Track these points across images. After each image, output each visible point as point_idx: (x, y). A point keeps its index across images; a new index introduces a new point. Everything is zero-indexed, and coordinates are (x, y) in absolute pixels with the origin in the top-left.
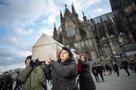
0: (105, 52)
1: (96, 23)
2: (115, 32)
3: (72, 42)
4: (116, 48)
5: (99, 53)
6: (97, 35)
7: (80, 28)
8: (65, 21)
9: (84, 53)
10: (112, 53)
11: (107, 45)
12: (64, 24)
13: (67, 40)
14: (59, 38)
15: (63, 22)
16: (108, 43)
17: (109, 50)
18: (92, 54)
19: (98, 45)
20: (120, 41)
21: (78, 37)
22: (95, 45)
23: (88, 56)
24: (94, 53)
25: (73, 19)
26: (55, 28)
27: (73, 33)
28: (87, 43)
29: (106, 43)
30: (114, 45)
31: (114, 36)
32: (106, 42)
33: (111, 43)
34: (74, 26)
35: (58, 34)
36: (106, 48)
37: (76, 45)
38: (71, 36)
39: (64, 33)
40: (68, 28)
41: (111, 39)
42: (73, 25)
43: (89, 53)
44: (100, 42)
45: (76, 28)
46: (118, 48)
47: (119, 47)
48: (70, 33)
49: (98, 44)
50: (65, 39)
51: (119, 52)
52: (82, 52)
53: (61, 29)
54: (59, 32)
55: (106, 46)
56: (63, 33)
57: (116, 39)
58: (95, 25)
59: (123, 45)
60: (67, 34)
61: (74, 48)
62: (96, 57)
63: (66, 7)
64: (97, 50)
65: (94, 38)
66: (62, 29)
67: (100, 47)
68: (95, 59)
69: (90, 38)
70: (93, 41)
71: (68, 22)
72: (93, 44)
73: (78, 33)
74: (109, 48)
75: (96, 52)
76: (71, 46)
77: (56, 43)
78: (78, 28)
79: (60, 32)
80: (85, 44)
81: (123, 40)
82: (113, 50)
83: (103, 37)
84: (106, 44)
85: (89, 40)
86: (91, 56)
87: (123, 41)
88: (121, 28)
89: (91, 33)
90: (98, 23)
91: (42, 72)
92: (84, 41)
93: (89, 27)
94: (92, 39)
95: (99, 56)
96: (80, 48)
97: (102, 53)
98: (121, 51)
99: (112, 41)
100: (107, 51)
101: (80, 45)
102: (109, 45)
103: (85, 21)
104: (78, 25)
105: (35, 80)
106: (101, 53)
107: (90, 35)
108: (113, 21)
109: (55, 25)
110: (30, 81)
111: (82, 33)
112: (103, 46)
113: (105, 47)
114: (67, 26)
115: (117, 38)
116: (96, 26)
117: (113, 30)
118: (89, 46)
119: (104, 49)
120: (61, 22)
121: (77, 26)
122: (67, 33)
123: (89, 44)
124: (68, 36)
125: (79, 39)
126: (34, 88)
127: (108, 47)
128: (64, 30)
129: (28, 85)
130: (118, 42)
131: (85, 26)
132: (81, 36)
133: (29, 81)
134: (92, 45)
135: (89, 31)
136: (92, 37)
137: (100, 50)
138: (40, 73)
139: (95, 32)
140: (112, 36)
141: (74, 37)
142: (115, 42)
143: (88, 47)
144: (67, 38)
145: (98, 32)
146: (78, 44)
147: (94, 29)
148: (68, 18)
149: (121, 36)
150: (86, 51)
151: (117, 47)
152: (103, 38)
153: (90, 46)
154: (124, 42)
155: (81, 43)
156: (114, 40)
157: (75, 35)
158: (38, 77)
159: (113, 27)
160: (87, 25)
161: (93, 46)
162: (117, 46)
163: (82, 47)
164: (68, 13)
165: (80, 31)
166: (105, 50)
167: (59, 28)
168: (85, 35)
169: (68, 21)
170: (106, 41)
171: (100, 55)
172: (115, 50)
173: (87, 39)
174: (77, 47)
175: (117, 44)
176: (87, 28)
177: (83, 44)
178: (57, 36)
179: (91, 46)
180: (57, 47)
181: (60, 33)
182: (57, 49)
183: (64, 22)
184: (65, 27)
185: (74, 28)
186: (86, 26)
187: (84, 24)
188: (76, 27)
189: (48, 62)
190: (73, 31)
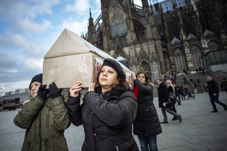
0: (174, 64)
1: (165, 11)
2: (197, 28)
3: (119, 44)
4: (195, 57)
5: (166, 65)
6: (165, 33)
7: (135, 20)
8: (108, 6)
9: (140, 64)
10: (187, 66)
11: (181, 52)
12: (107, 12)
13: (111, 41)
14: (98, 38)
15: (106, 7)
16: (182, 49)
17: (181, 61)
18: (154, 66)
19: (164, 52)
20: (203, 46)
21: (131, 37)
22: (159, 50)
23: (145, 70)
24: (156, 65)
25: (123, 3)
26: (91, 20)
27: (122, 28)
28: (146, 48)
29: (178, 48)
30: (192, 51)
31: (194, 37)
32: (179, 46)
33: (188, 48)
34: (125, 16)
35: (96, 29)
36: (178, 56)
37: (126, 50)
38: (118, 34)
39: (107, 28)
40: (114, 20)
41: (188, 41)
42: (123, 14)
43: (147, 64)
44: (169, 46)
45: (128, 20)
46: (198, 58)
47: (200, 55)
48: (117, 29)
49: (164, 49)
50: (107, 38)
51: (199, 64)
52: (137, 63)
53: (101, 21)
54: (97, 26)
55: (178, 54)
56: (104, 28)
57: (197, 43)
58: (162, 15)
59: (208, 53)
60: (112, 31)
61: (124, 55)
62: (159, 71)
64: (162, 60)
65: (158, 39)
66: (104, 20)
67: (168, 54)
68: (158, 75)
69: (151, 39)
70: (157, 45)
71: (114, 9)
72: (156, 50)
73: (131, 29)
74: (183, 57)
75: (160, 63)
76: (119, 51)
77: (91, 52)
78: (131, 21)
79: (99, 27)
80: (142, 48)
81: (208, 44)
82: (190, 60)
83: (175, 38)
84: (178, 50)
85: (149, 42)
86: (151, 69)
87: (209, 46)
88: (209, 21)
89: (155, 29)
90: (168, 12)
91: (63, 110)
92: (141, 43)
93: (151, 18)
94: (155, 40)
95: (165, 70)
96: (134, 56)
97: (171, 65)
98: (202, 63)
99: (189, 44)
100: (178, 62)
101: (133, 50)
102: (184, 51)
103: (145, 8)
104: (132, 15)
105: (50, 125)
106: (168, 65)
107: (153, 34)
108: (195, 9)
109: (90, 14)
110: (40, 126)
111: (139, 30)
112: (173, 53)
113: (176, 56)
114: (112, 15)
115: (200, 40)
116: (165, 17)
117: (193, 25)
118: (149, 52)
119: (174, 58)
120: (102, 9)
121: (130, 16)
122: (112, 29)
123: (149, 49)
124: (113, 35)
125: (132, 39)
126: (46, 141)
127: (182, 55)
128: (107, 23)
129: (35, 134)
130: (199, 47)
131: (144, 17)
132: (135, 34)
133: (36, 127)
134: (154, 51)
135: (151, 27)
136: (155, 37)
137: (167, 60)
138: (58, 112)
139: (161, 28)
140: (190, 36)
141: (124, 36)
142: (194, 48)
143: (147, 54)
144: (111, 38)
145: (166, 27)
146: (130, 49)
147: (160, 22)
149: (207, 38)
150: (144, 61)
151: (197, 56)
152: (175, 40)
153: (151, 52)
154: (210, 48)
155: (135, 48)
156: (193, 43)
157: (125, 32)
158: (56, 120)
159: (195, 19)
160: (148, 15)
161: (156, 53)
162: (197, 54)
163: (136, 54)
165: (135, 26)
166: (176, 60)
167: (99, 20)
168: (143, 33)
169: (114, 7)
170: (178, 44)
171: (166, 68)
172: (193, 61)
173: (146, 40)
174: (127, 53)
175: (198, 50)
176: (147, 21)
177: (138, 49)
178: (94, 33)
179: (153, 53)
180: (94, 61)
181: (99, 29)
182: (94, 65)
183: (107, 7)
184: (108, 17)
185: (125, 20)
186: (146, 16)
187: (142, 12)
188: (128, 18)
189: (75, 91)
190: (122, 26)
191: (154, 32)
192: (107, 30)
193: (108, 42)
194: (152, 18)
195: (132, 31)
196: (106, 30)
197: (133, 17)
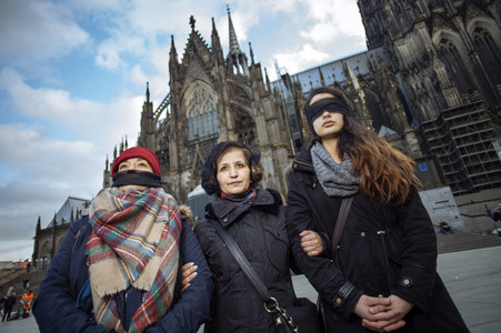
1: (307, 90)
3: (201, 157)
6: (302, 135)
7: (235, 106)
8: (183, 79)
12: (180, 89)
13: (186, 150)
15: (179, 80)
25: (213, 73)
26: (148, 105)
27: (210, 123)
34: (216, 98)
38: (201, 135)
39: (180, 124)
40: (194, 107)
42: (212, 95)
45: (221, 107)
48: (200, 126)
50: (178, 145)
56: (174, 123)
58: (296, 96)
60: (190, 129)
63: (193, 26)
65: (281, 146)
66: (174, 108)
69: (265, 147)
70: (280, 157)
71: (194, 84)
72: (277, 170)
73: (226, 125)
78: (227, 108)
85: (263, 153)
89: (274, 126)
93: (268, 104)
94: (274, 148)
103: (254, 83)
104: (229, 96)
107: (269, 136)
108: (357, 86)
109: (148, 94)
114: (192, 97)
116: (301, 101)
120: (170, 84)
121: (226, 99)
122: (190, 125)
124: (191, 137)
128: (179, 112)
131: (254, 100)
132: (236, 136)
134: (272, 172)
135: (267, 121)
136: (276, 141)
139: (294, 122)
141: (213, 140)
144: (187, 144)
145: (305, 121)
147: (293, 110)
148: (195, 68)
153: (266, 175)
157: (215, 131)
159: (358, 106)
160: (261, 97)
161: (275, 176)
164: (200, 49)
165: (241, 118)
167: (163, 106)
168: (252, 132)
169: (195, 80)
176: (259, 109)
178: (152, 134)
179: (270, 176)
183: (181, 80)
184: (182, 100)
185: (215, 106)
186: (257, 98)
188: (222, 102)
190: (210, 119)
191: (274, 132)
192: (180, 127)
193: (178, 152)
194: (268, 102)
195: (228, 130)
196: (176, 126)
197: (232, 102)
